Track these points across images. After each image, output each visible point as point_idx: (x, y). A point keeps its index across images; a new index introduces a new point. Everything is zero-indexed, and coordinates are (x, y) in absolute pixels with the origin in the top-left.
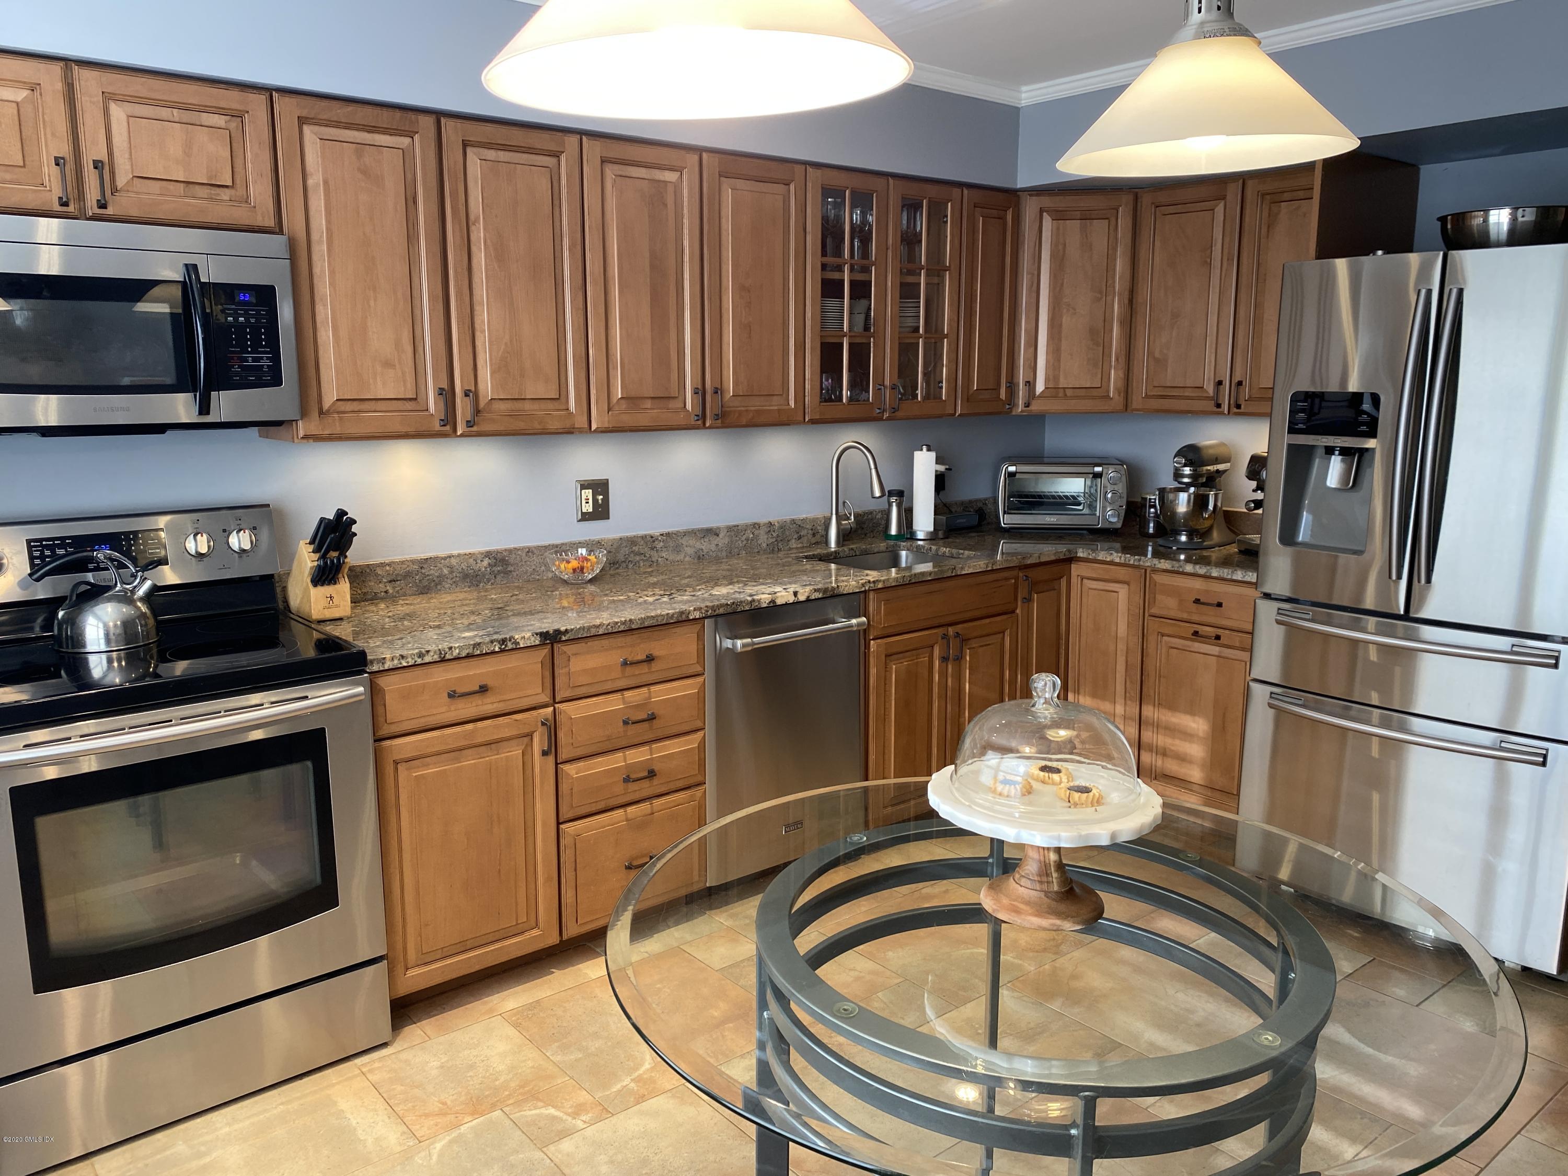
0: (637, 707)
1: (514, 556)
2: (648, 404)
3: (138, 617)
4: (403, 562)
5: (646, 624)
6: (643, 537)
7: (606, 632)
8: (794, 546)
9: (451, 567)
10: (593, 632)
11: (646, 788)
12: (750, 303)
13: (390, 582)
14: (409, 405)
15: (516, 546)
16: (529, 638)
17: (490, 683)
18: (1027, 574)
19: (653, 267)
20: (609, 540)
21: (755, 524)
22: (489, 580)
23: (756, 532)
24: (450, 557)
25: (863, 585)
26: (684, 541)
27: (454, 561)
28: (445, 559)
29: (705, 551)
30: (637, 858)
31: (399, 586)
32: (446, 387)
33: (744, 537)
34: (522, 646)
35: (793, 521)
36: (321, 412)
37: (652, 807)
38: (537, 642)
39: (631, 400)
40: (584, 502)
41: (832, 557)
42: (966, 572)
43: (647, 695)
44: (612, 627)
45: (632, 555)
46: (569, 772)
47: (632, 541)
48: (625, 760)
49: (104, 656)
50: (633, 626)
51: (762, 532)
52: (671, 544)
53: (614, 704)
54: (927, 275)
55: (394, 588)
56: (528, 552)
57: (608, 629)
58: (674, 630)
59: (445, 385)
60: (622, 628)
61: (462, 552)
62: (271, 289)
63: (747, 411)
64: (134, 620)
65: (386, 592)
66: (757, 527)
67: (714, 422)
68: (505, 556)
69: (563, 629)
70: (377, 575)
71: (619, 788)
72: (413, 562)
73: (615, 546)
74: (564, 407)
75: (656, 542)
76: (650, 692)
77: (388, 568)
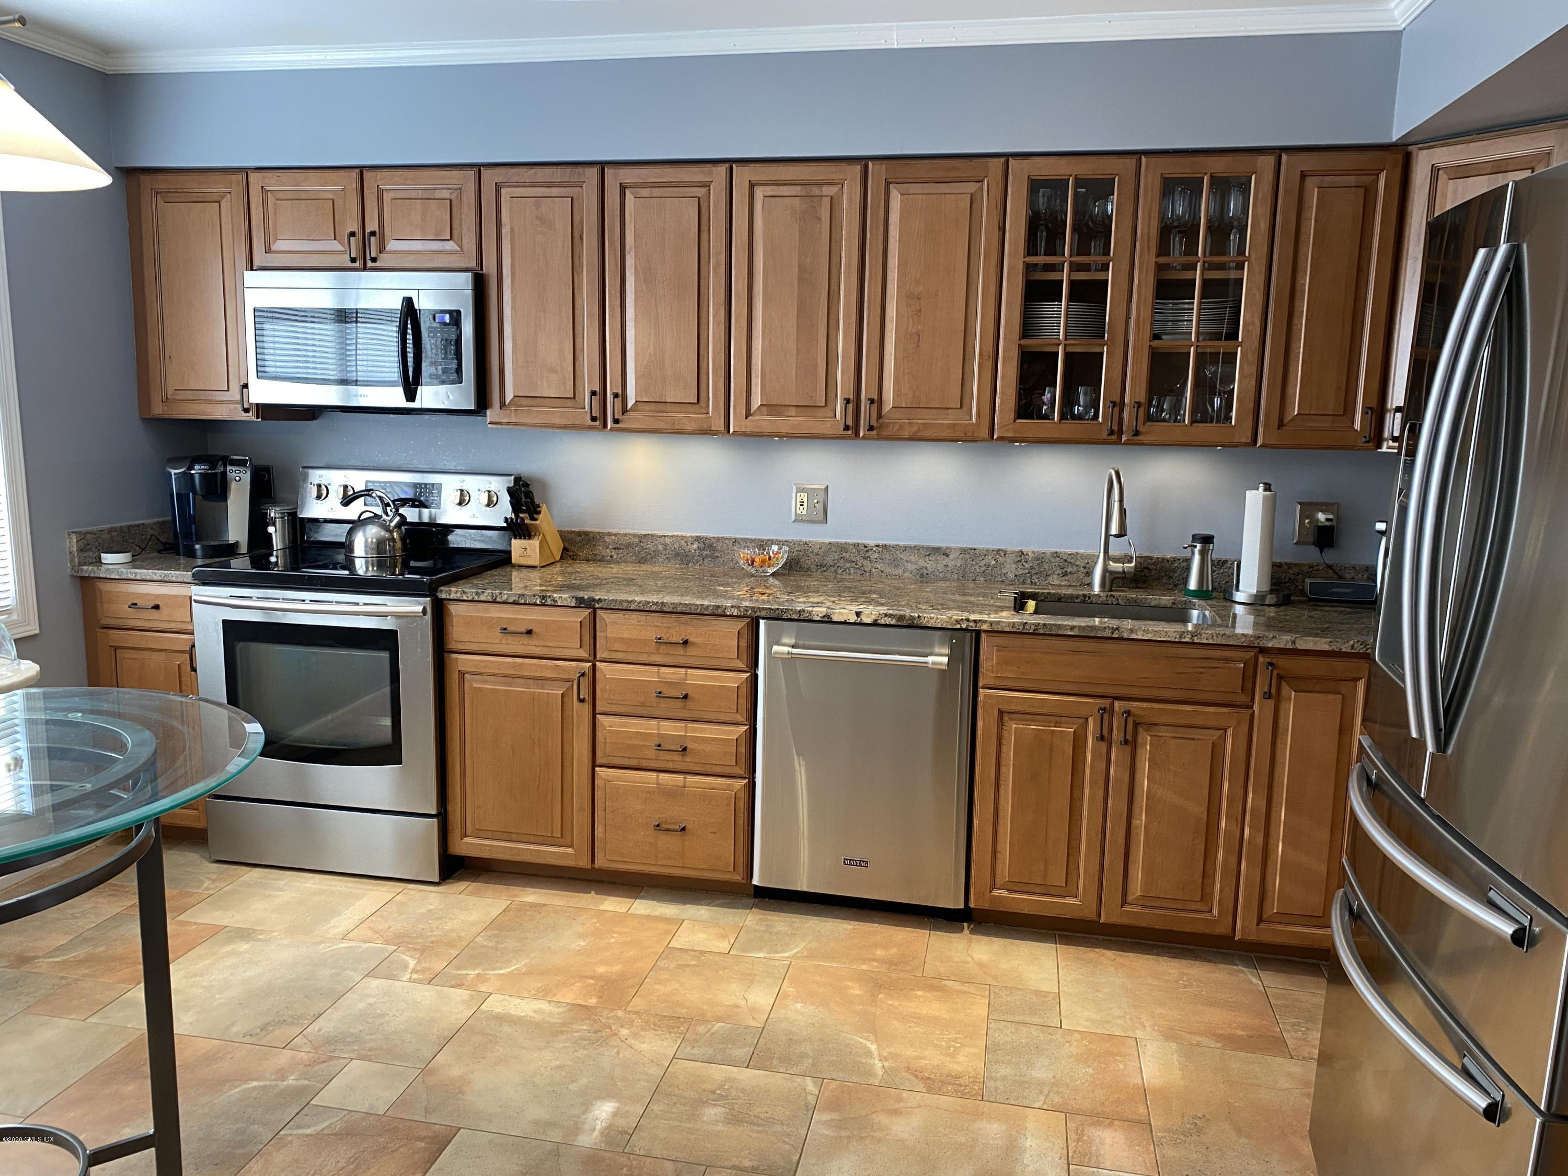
0: (670, 684)
1: (721, 544)
2: (793, 411)
3: (389, 540)
4: (625, 535)
5: (679, 609)
6: (856, 545)
7: (638, 608)
8: (1056, 582)
9: (665, 545)
10: (625, 606)
11: (677, 761)
12: (920, 311)
13: (615, 549)
14: (569, 403)
15: (723, 536)
16: (566, 599)
17: (535, 629)
18: (1274, 661)
19: (801, 280)
20: (817, 543)
21: (999, 550)
22: (697, 561)
23: (1001, 560)
24: (665, 536)
25: (958, 622)
26: (904, 556)
27: (668, 541)
28: (661, 537)
29: (930, 570)
30: (666, 822)
31: (622, 553)
32: (598, 390)
33: (983, 563)
34: (559, 604)
35: (1056, 555)
36: (503, 405)
37: (685, 782)
38: (573, 604)
39: (770, 408)
40: (799, 504)
41: (1079, 600)
42: (1140, 637)
43: (683, 676)
44: (643, 605)
45: (842, 561)
46: (604, 723)
47: (843, 548)
48: (658, 729)
49: (363, 560)
50: (665, 609)
51: (1010, 559)
52: (887, 556)
53: (649, 675)
54: (1204, 269)
55: (618, 554)
56: (735, 542)
57: (640, 607)
58: (714, 622)
59: (597, 388)
60: (654, 608)
61: (676, 534)
62: (459, 312)
63: (910, 423)
64: (385, 541)
65: (611, 556)
66: (1002, 554)
67: (867, 433)
68: (713, 543)
69: (597, 598)
70: (605, 541)
71: (651, 753)
72: (634, 535)
73: (823, 550)
74: (704, 411)
75: (870, 553)
76: (686, 674)
77: (613, 537)
